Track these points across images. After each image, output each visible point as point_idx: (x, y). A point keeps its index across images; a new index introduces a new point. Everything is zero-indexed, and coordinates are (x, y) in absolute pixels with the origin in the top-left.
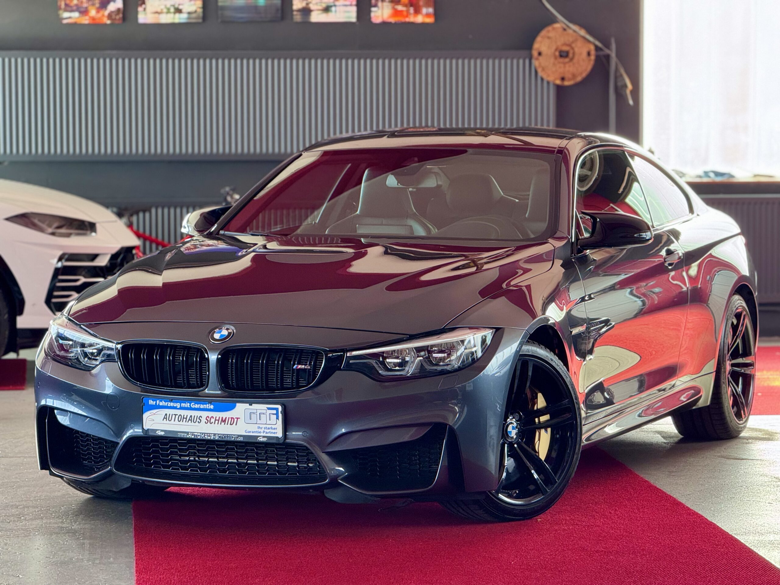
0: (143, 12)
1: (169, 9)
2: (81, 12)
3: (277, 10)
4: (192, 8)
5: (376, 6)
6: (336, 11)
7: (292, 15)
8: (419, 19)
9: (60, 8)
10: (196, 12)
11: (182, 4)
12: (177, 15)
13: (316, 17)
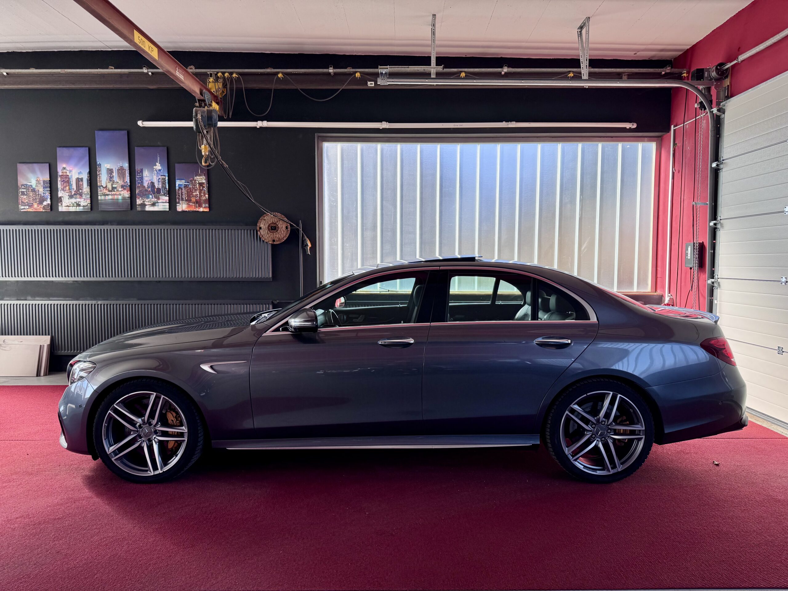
0: (61, 206)
1: (74, 204)
2: (29, 206)
3: (129, 205)
4: (86, 204)
5: (178, 203)
6: (158, 205)
7: (136, 207)
8: (201, 210)
9: (20, 204)
10: (87, 205)
11: (80, 202)
12: (78, 207)
13: (148, 208)
